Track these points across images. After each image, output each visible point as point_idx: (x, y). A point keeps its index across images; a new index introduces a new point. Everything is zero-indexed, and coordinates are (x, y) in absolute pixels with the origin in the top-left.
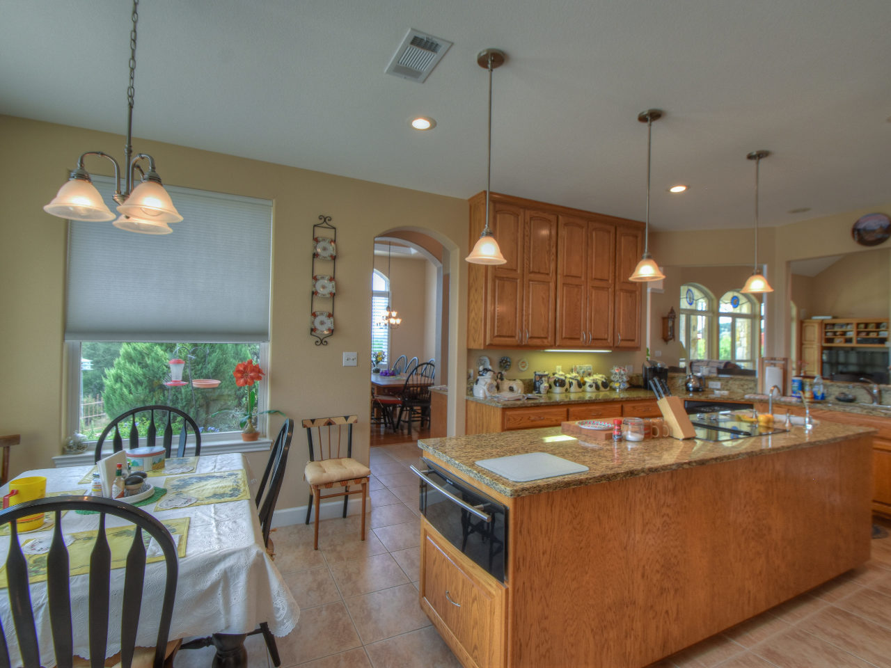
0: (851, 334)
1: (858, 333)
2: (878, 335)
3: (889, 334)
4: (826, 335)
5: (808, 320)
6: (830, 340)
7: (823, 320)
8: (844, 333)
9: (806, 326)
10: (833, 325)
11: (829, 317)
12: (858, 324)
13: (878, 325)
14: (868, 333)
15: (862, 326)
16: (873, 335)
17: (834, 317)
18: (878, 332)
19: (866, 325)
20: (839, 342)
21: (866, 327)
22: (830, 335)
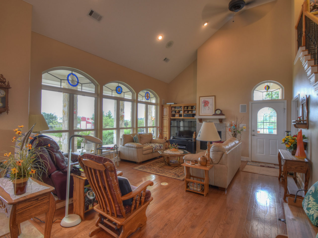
0: (182, 112)
1: (184, 111)
2: (192, 112)
3: (196, 112)
4: (172, 113)
5: (165, 105)
6: (174, 115)
7: (170, 105)
8: (179, 111)
9: (164, 108)
10: (175, 107)
11: (173, 103)
12: (184, 107)
13: (192, 107)
14: (188, 111)
15: (186, 108)
16: (190, 112)
17: (175, 104)
18: (192, 111)
19: (188, 107)
20: (177, 116)
21: (187, 109)
22: (173, 113)
